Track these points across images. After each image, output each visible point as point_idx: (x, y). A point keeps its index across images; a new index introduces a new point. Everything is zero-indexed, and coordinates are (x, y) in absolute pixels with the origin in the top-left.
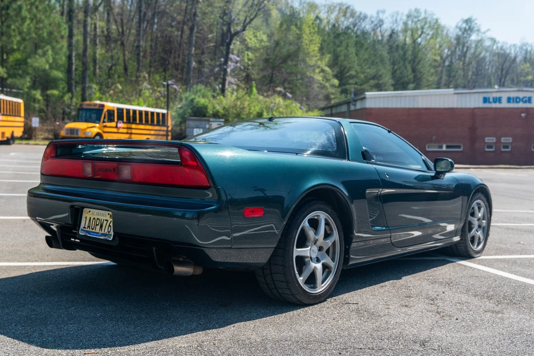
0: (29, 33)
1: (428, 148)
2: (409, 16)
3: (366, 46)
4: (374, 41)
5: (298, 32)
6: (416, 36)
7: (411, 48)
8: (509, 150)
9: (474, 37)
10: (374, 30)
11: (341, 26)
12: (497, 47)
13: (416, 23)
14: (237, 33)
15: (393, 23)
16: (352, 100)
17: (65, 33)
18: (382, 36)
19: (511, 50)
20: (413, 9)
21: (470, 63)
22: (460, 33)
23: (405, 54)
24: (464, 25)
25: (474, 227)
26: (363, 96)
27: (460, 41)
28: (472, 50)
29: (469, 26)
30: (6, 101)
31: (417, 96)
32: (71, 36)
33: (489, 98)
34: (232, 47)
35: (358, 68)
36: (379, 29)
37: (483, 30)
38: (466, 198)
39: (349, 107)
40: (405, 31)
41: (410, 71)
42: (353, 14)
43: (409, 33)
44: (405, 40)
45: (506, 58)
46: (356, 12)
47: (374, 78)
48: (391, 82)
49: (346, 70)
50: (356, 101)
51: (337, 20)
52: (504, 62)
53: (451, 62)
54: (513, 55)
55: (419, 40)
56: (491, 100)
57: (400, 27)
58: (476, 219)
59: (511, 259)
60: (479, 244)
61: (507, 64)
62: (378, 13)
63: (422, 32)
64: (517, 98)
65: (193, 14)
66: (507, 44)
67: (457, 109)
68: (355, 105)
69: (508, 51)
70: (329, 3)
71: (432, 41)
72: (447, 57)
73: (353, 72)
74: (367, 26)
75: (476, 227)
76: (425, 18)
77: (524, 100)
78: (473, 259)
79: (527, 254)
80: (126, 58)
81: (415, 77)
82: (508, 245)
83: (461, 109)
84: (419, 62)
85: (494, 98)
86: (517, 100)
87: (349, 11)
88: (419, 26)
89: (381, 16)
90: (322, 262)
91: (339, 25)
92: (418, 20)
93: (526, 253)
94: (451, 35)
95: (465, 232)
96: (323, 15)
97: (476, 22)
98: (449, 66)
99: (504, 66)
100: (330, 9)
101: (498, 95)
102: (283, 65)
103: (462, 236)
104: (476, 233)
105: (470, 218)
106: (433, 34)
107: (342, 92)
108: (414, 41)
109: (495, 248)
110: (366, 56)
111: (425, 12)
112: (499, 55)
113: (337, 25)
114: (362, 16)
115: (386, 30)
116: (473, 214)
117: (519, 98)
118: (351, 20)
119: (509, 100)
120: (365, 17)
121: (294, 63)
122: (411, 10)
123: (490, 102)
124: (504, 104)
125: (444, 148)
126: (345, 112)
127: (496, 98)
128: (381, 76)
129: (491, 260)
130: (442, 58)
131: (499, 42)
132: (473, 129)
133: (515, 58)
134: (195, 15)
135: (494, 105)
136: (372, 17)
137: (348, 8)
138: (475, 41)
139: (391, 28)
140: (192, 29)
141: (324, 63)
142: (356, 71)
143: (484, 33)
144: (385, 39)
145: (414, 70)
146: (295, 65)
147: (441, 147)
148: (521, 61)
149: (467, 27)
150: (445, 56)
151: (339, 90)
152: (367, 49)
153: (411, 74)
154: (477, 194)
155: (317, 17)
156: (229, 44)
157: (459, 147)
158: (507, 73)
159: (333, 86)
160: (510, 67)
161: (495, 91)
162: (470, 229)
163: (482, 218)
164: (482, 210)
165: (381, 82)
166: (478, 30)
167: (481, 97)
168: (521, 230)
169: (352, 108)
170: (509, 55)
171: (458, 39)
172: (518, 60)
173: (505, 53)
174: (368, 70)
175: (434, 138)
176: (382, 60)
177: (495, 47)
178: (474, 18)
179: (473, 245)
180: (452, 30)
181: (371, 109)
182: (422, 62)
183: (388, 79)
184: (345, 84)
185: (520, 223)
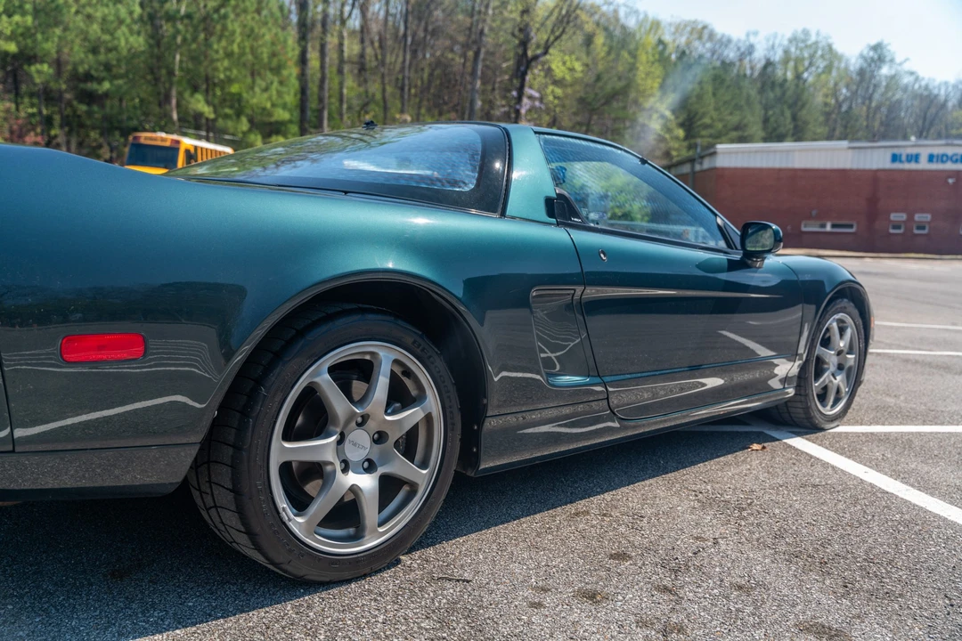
0: (242, 54)
1: (805, 227)
2: (790, 41)
3: (727, 83)
4: (738, 75)
5: (631, 60)
6: (801, 69)
7: (793, 87)
8: (925, 232)
9: (885, 70)
10: (741, 60)
11: (693, 53)
12: (920, 87)
13: (801, 50)
14: (536, 58)
15: (768, 50)
16: (696, 157)
17: (293, 56)
18: (752, 68)
19: (940, 90)
20: (800, 30)
21: (878, 108)
22: (865, 65)
23: (784, 94)
24: (871, 54)
25: (828, 369)
26: (712, 150)
27: (865, 76)
28: (881, 90)
29: (878, 55)
30: (207, 149)
31: (794, 151)
32: (303, 60)
33: (901, 155)
34: (528, 78)
35: (714, 114)
36: (748, 58)
37: (898, 60)
38: (813, 307)
39: (693, 167)
40: (786, 60)
41: (789, 120)
42: (712, 36)
43: (791, 64)
44: (785, 74)
45: (932, 102)
46: (716, 34)
47: (737, 128)
48: (761, 134)
49: (698, 117)
50: (702, 157)
51: (688, 44)
52: (929, 108)
53: (850, 107)
54: (942, 98)
55: (805, 75)
56: (904, 158)
57: (778, 56)
58: (833, 352)
59: (903, 434)
60: (837, 401)
61: (933, 110)
62: (748, 35)
63: (811, 64)
64: (943, 155)
65: (478, 32)
66: (934, 80)
67: (851, 170)
68: (701, 163)
69: (936, 92)
70: (678, 21)
71: (823, 77)
72: (844, 101)
73: (707, 120)
74: (731, 54)
75: (832, 368)
76: (816, 43)
77: (954, 158)
78: (820, 434)
79: (936, 424)
80: (387, 94)
81: (796, 127)
82: (902, 398)
83: (858, 170)
84: (803, 106)
85: (908, 156)
86: (943, 158)
87: (706, 32)
88: (806, 55)
89: (752, 40)
90: (381, 470)
91: (691, 52)
92: (806, 46)
93: (935, 422)
94: (852, 68)
95: (806, 379)
96: (667, 38)
97: (889, 48)
98: (846, 112)
99: (929, 114)
100: (679, 28)
101: (914, 151)
102: (606, 107)
103: (798, 387)
104: (831, 381)
105: (819, 350)
106: (825, 67)
107: (690, 147)
108: (798, 77)
109: (874, 405)
110: (727, 97)
111: (818, 34)
112: (921, 97)
113: (687, 52)
114: (724, 40)
115: (760, 60)
116: (826, 343)
117: (947, 156)
118: (708, 45)
119: (931, 158)
120: (729, 41)
121: (621, 104)
122: (796, 31)
123: (901, 161)
124: (923, 165)
125: (828, 228)
126: (687, 174)
127: (912, 156)
128: (746, 126)
129: (858, 435)
130: (837, 100)
131: (923, 79)
132: (873, 201)
133: (946, 101)
134: (482, 32)
135: (907, 166)
136: (739, 40)
137: (705, 27)
138: (886, 77)
139: (765, 56)
140: (477, 54)
141: (664, 106)
142: (712, 118)
143: (901, 64)
144: (756, 74)
145: (794, 118)
146: (624, 108)
147: (823, 226)
148: (954, 106)
149: (876, 57)
150: (841, 98)
151: (686, 144)
152: (728, 87)
153: (790, 123)
154: (838, 301)
155: (660, 42)
156: (525, 73)
157: (851, 226)
158: (931, 124)
159: (677, 138)
160: (937, 114)
161: (910, 145)
162: (818, 374)
163: (846, 350)
164: (849, 332)
165: (746, 134)
166: (892, 61)
167: (888, 155)
168: (930, 365)
169: (698, 167)
170: (936, 96)
171: (861, 72)
172: (950, 104)
173: (930, 94)
174: (729, 118)
175: (814, 213)
176: (749, 101)
177: (917, 86)
178: (885, 42)
179: (824, 406)
180: (853, 61)
181: (723, 169)
182: (807, 106)
183: (756, 129)
184: (694, 137)
185: (930, 350)
